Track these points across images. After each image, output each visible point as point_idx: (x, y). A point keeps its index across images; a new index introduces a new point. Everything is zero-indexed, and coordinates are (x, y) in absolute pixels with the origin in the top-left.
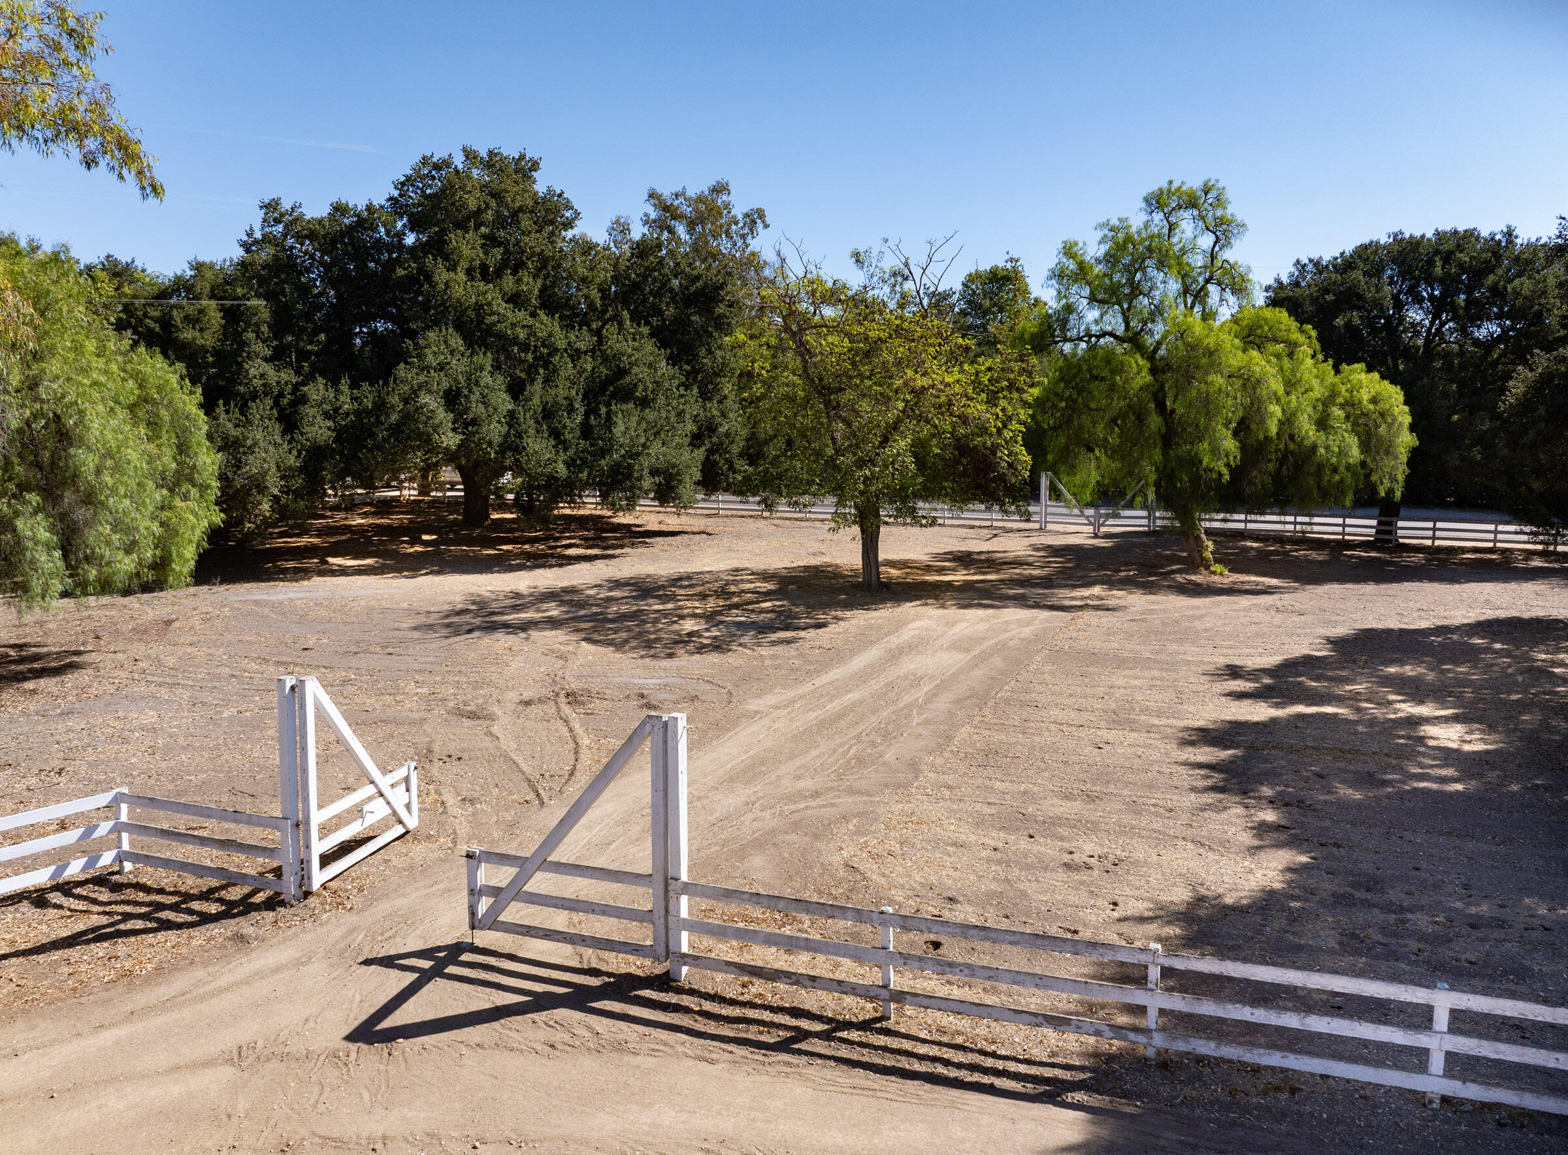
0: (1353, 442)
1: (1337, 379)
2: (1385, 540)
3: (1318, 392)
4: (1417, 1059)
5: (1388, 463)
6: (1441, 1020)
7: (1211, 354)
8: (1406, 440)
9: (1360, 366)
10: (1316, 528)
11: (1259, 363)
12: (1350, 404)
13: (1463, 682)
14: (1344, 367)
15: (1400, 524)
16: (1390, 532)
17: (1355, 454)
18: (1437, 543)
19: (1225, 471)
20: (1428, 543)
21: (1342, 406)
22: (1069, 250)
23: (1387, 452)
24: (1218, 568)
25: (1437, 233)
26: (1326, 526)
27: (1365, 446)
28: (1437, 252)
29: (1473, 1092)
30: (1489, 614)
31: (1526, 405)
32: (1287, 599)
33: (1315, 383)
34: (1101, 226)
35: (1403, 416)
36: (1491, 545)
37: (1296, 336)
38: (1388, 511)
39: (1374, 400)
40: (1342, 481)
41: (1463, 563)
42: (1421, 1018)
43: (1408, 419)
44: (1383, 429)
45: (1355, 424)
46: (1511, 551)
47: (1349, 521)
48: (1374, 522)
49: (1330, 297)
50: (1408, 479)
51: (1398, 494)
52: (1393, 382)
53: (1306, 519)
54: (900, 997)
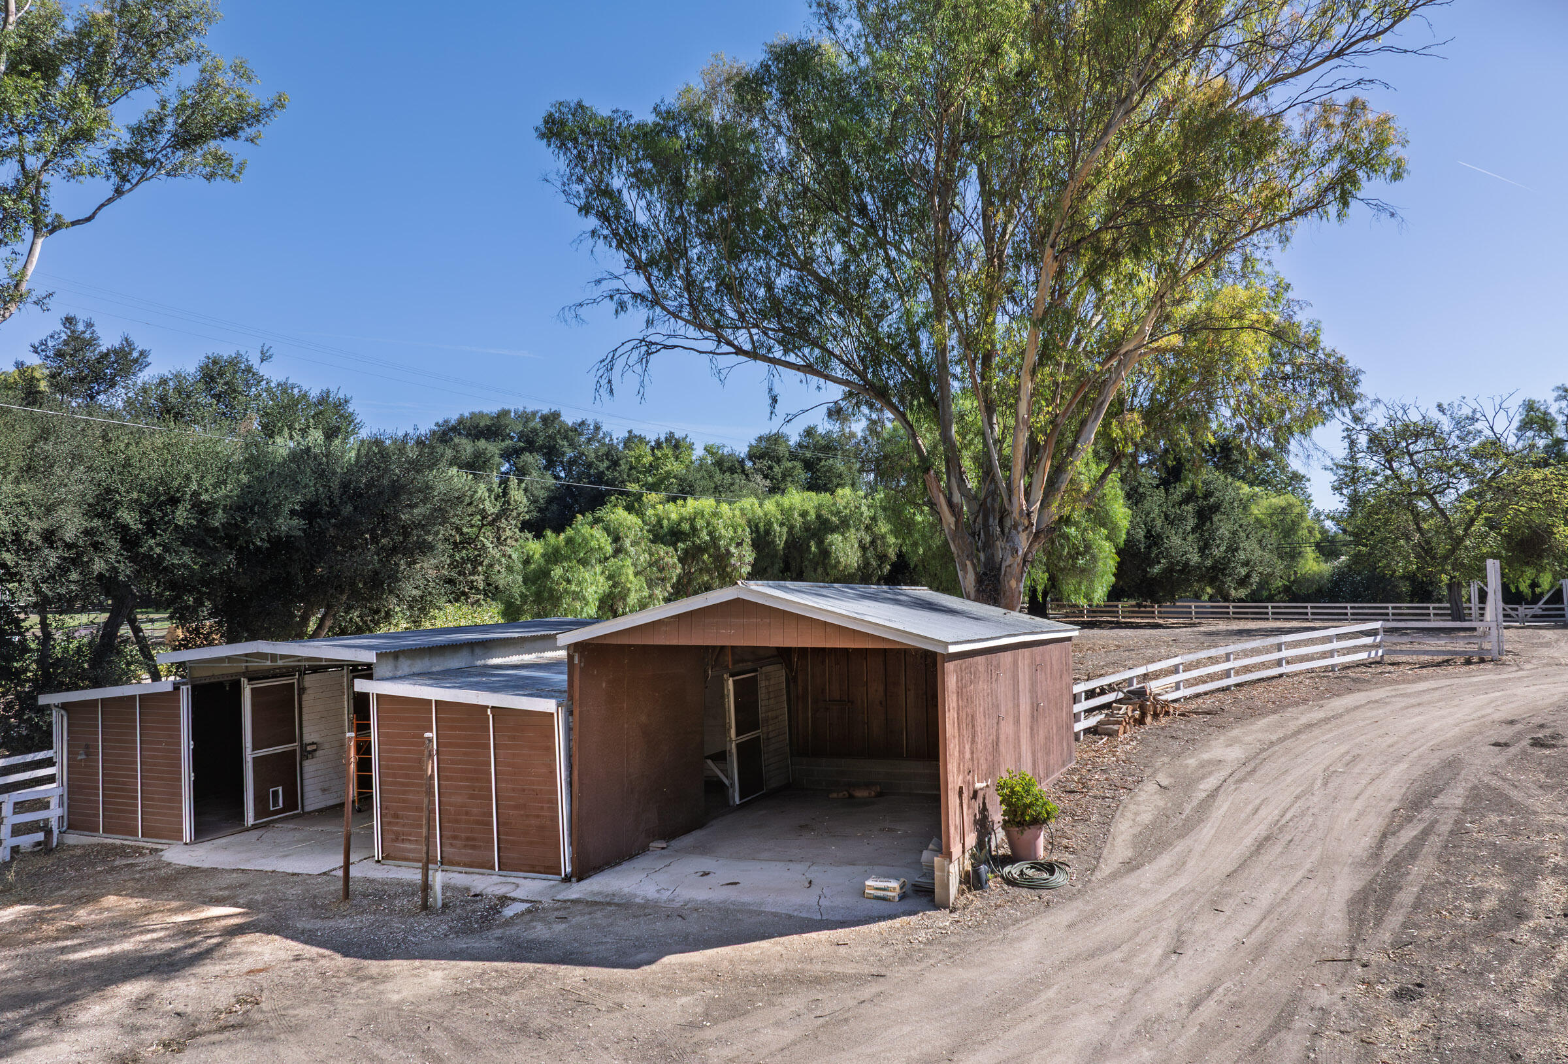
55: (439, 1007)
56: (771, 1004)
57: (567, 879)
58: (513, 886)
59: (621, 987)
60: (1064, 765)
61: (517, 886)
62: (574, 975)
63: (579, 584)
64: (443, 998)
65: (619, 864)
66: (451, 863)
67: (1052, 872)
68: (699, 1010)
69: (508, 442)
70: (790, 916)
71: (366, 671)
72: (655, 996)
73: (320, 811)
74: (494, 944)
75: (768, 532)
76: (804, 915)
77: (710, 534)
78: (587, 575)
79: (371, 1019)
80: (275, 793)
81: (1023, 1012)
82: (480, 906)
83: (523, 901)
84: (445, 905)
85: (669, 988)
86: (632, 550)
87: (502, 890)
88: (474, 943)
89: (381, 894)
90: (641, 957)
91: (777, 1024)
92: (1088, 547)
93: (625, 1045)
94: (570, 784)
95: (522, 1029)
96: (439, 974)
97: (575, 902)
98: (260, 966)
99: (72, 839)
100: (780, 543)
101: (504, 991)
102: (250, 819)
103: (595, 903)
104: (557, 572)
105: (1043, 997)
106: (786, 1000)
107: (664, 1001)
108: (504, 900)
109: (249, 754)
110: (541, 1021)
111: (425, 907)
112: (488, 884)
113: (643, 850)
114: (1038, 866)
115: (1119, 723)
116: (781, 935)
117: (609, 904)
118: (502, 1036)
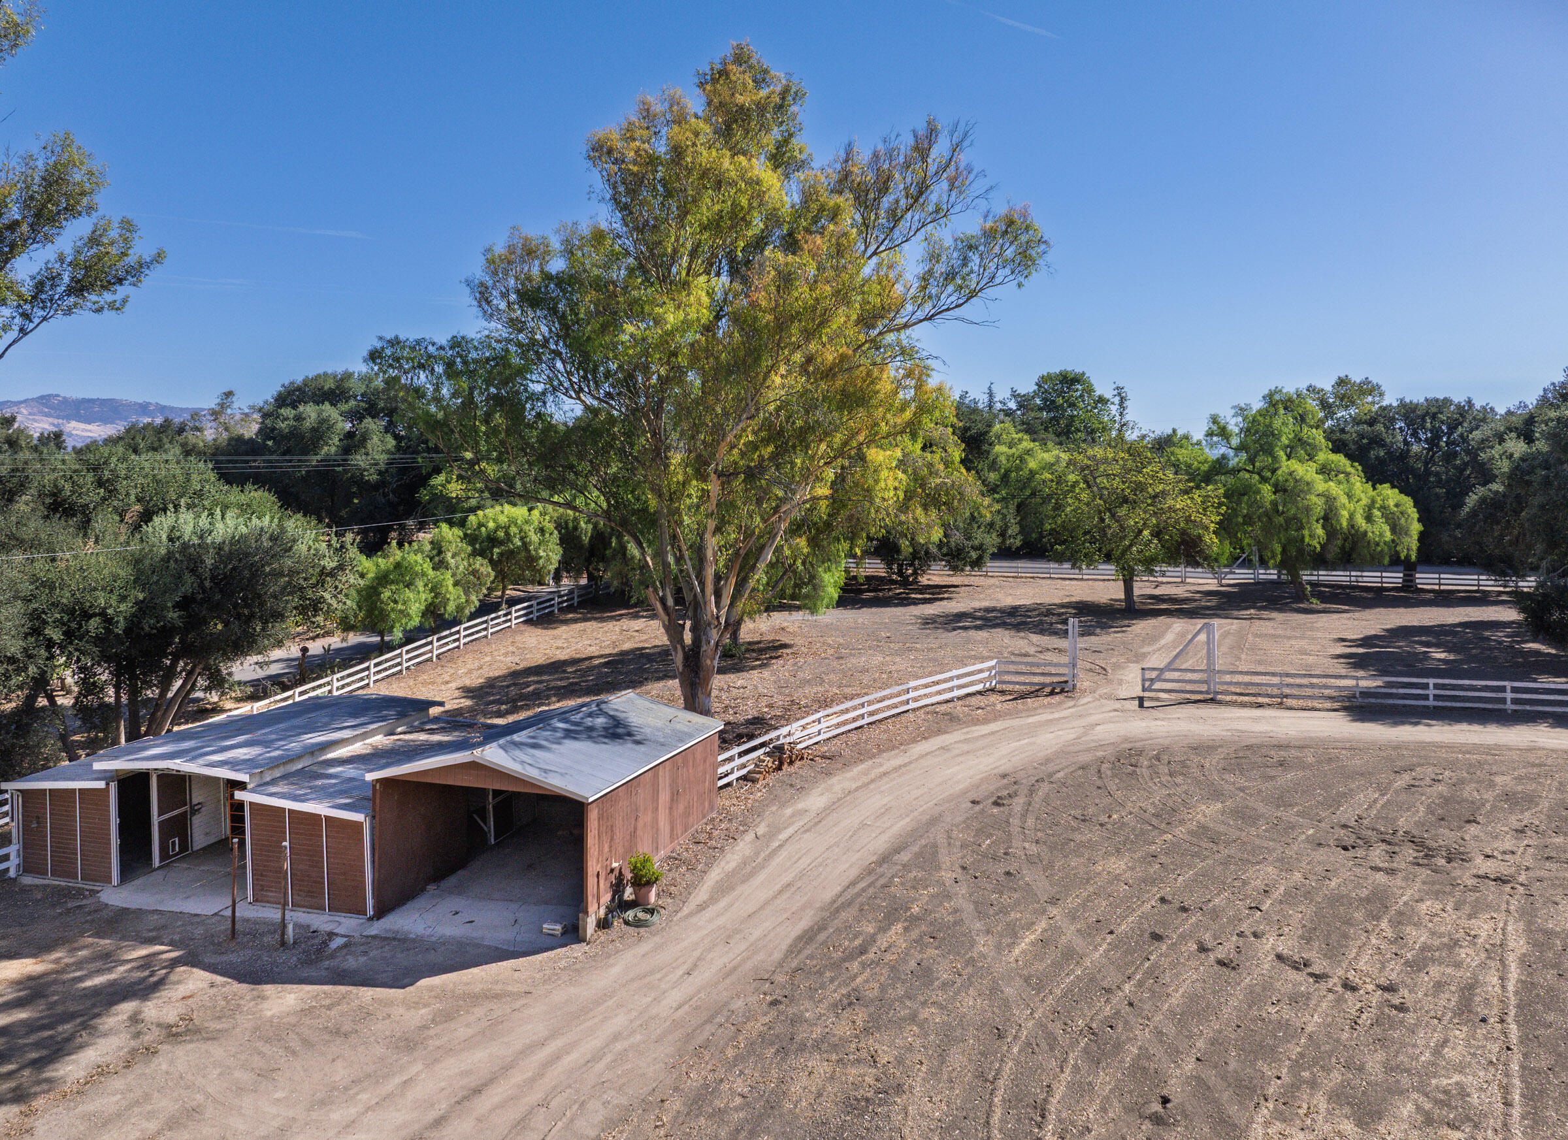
0: (1386, 528)
1: (1374, 493)
2: (1409, 585)
3: (1365, 501)
4: (1426, 697)
5: (1406, 540)
6: (1431, 686)
7: (1308, 484)
8: (1416, 528)
9: (1387, 485)
10: (1365, 579)
11: (1334, 488)
12: (1383, 508)
13: (1448, 642)
14: (1378, 486)
15: (1418, 575)
16: (1411, 581)
17: (1388, 536)
18: (1442, 587)
19: (1318, 546)
20: (1437, 587)
21: (1379, 509)
22: (1214, 420)
23: (1406, 534)
24: (1314, 600)
25: (1427, 400)
26: (1370, 578)
27: (1393, 530)
28: (1427, 413)
29: (1440, 704)
30: (1467, 619)
31: (1474, 513)
32: (1357, 615)
33: (1363, 496)
34: (1234, 407)
35: (1414, 514)
36: (1475, 588)
37: (1349, 469)
38: (1409, 567)
39: (1397, 505)
40: (1382, 550)
41: (1457, 598)
42: (1426, 686)
43: (1416, 516)
44: (1403, 521)
45: (1387, 519)
46: (1489, 592)
47: (1384, 574)
48: (1401, 575)
49: (1365, 441)
50: (1419, 549)
51: (1413, 558)
52: (1407, 494)
53: (1359, 574)
54: (1286, 696)
55: (293, 1020)
56: (468, 1012)
57: (371, 919)
58: (336, 924)
59: (390, 1003)
60: (704, 817)
61: (340, 924)
62: (367, 994)
63: (405, 603)
64: (296, 1013)
65: (404, 904)
66: (299, 906)
67: (652, 914)
68: (430, 1017)
69: (352, 403)
70: (497, 948)
71: (241, 786)
72: (409, 1008)
73: (204, 849)
74: (324, 973)
75: (576, 528)
76: (505, 947)
77: (522, 539)
78: (411, 595)
79: (257, 1029)
80: (174, 843)
81: (591, 1015)
82: (316, 941)
83: (343, 936)
84: (295, 943)
85: (417, 1003)
86: (452, 562)
87: (329, 928)
88: (312, 972)
89: (256, 931)
90: (407, 980)
91: (468, 1025)
92: (812, 577)
93: (388, 1040)
94: (373, 862)
95: (337, 1032)
96: (293, 996)
97: (374, 937)
98: (188, 994)
99: (28, 880)
100: (586, 539)
101: (329, 1008)
102: (156, 862)
103: (386, 939)
104: (386, 594)
105: (606, 1004)
106: (476, 1010)
107: (413, 1012)
108: (331, 935)
109: (156, 819)
110: (346, 1028)
111: (283, 943)
112: (321, 921)
113: (423, 890)
114: (647, 911)
115: (760, 773)
116: (486, 963)
117: (394, 939)
118: (327, 1037)
